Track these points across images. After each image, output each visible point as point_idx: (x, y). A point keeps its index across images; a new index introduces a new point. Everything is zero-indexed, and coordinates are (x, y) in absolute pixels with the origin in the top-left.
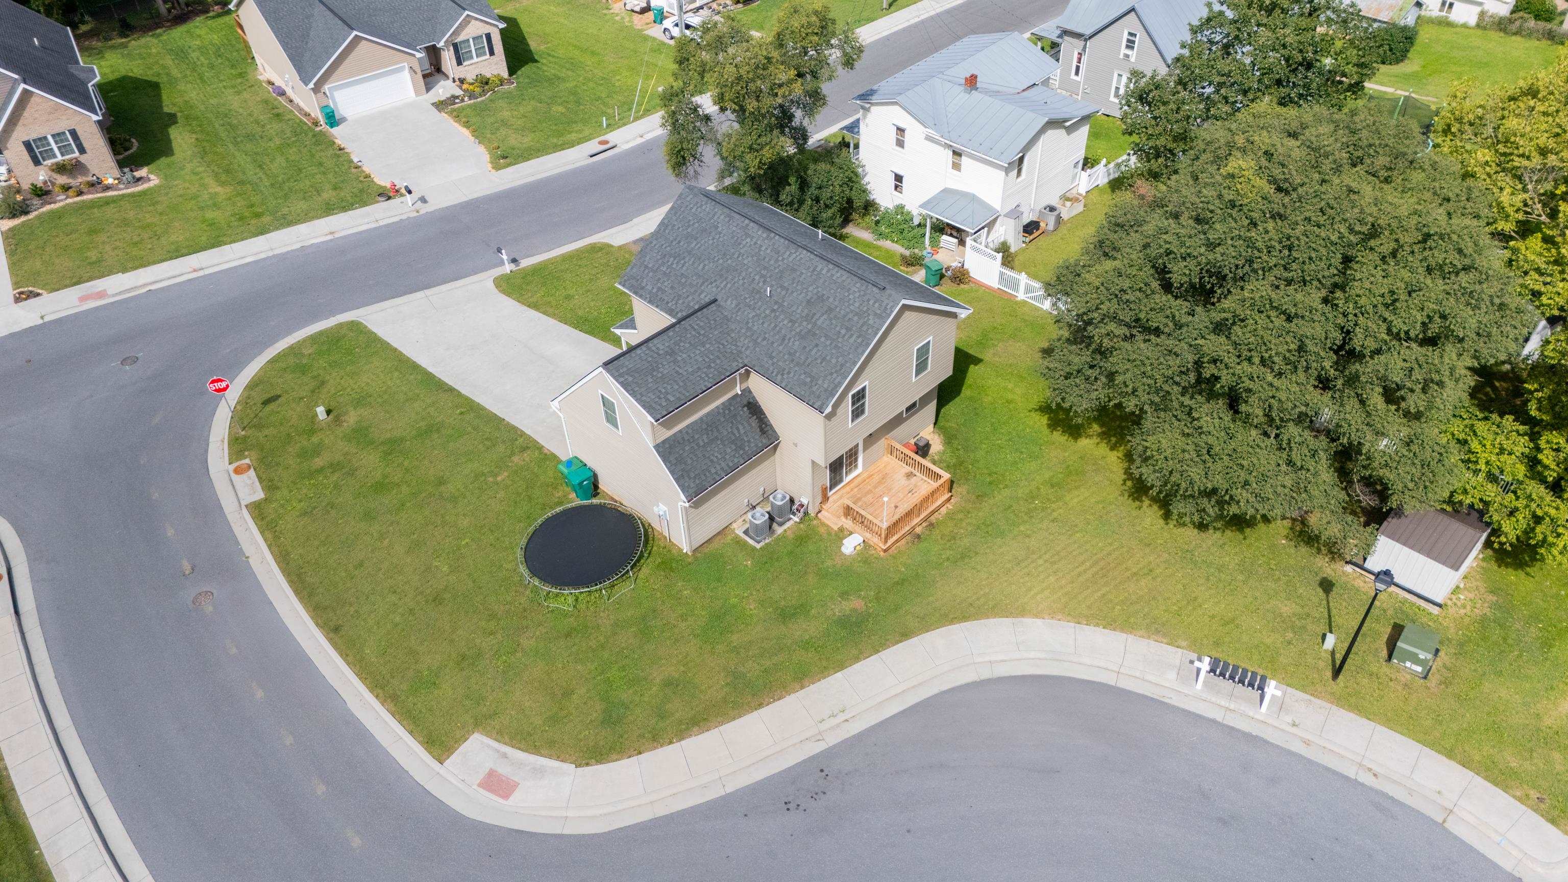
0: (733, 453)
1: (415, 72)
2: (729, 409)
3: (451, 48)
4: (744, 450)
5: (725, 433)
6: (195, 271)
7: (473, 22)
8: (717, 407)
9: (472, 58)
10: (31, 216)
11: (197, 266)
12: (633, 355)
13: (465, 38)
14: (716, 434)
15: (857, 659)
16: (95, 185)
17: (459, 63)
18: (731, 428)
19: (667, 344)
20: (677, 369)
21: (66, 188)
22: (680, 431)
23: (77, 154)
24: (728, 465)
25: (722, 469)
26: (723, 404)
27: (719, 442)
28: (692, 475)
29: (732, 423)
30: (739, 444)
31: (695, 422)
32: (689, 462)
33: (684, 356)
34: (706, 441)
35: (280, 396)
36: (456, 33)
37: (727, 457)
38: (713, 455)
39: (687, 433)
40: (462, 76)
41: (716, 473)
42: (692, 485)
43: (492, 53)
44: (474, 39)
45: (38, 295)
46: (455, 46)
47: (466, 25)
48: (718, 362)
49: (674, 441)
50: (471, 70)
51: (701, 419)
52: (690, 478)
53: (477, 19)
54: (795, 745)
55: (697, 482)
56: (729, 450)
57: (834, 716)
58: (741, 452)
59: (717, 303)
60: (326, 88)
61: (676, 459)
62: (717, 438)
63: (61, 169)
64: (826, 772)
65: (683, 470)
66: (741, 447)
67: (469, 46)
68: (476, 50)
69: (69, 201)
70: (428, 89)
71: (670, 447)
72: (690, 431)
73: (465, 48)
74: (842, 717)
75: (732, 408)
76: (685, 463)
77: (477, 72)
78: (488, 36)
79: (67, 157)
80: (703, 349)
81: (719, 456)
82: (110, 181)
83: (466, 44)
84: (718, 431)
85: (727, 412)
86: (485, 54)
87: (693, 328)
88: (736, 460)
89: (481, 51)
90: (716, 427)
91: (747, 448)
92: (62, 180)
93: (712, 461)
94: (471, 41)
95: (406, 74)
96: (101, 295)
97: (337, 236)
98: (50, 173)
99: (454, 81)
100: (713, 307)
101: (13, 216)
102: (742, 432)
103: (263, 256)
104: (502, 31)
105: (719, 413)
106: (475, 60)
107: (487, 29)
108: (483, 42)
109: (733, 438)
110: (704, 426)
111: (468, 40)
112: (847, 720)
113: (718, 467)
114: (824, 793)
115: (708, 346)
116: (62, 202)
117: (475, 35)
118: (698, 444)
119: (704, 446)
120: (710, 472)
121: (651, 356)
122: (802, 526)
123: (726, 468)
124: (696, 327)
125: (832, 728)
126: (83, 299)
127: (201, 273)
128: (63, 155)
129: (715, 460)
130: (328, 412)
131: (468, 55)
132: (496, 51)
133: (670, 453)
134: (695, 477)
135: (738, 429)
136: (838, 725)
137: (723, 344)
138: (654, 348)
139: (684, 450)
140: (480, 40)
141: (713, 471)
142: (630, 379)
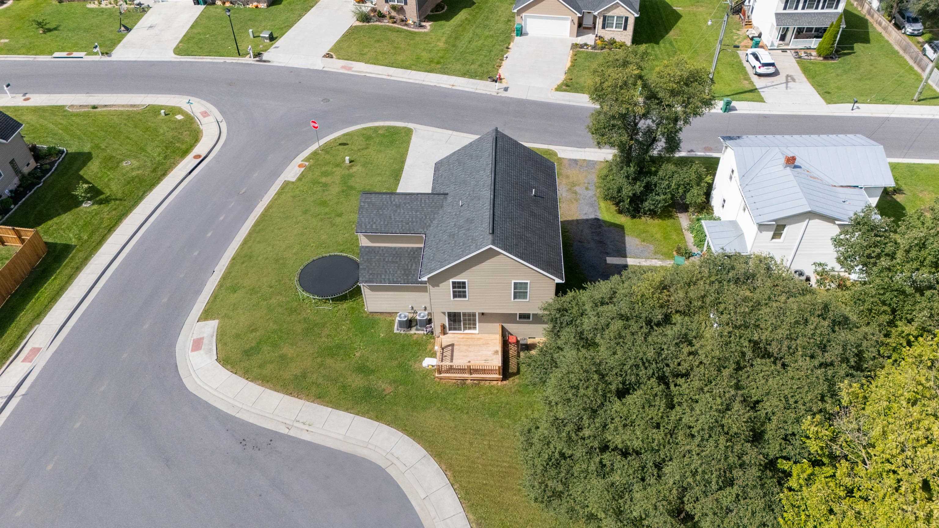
0: (400, 275)
1: (574, 24)
2: (414, 253)
3: (602, 18)
4: (408, 277)
5: (403, 263)
6: (388, 76)
7: (620, 7)
8: (408, 248)
9: (612, 27)
10: (370, 24)
11: (390, 74)
12: (380, 196)
13: (612, 15)
14: (398, 260)
15: (347, 410)
16: (404, 21)
17: (603, 27)
18: (409, 262)
19: (400, 201)
20: (392, 215)
21: (391, 18)
22: (379, 247)
23: (403, 4)
24: (393, 279)
25: (389, 279)
26: (413, 248)
27: (397, 265)
28: (370, 272)
29: (411, 260)
30: (407, 272)
31: (391, 248)
32: (374, 264)
33: (402, 211)
34: (390, 260)
35: (348, 144)
36: (608, 10)
37: (396, 275)
38: (389, 269)
39: (383, 250)
40: (602, 35)
41: (384, 279)
42: (367, 276)
43: (625, 29)
44: (617, 17)
45: (332, 57)
46: (605, 18)
47: (615, 8)
48: (415, 224)
49: (373, 250)
50: (608, 34)
51: (395, 248)
52: (368, 272)
53: (623, 7)
54: (279, 421)
55: (371, 277)
56: (399, 272)
57: (304, 424)
58: (405, 278)
59: (446, 196)
60: (523, 15)
61: (368, 259)
62: (397, 262)
63: (394, 8)
64: (271, 443)
65: (367, 266)
66: (407, 275)
67: (613, 20)
68: (616, 24)
69: (388, 24)
70: (577, 36)
71: (369, 252)
72: (385, 250)
73: (611, 20)
74: (306, 427)
75: (416, 253)
76: (371, 264)
77: (612, 36)
78: (627, 19)
79: (399, 4)
80: (414, 213)
81: (392, 272)
82: (410, 22)
83: (612, 19)
84: (400, 259)
85: (412, 253)
86: (621, 28)
87: (421, 200)
88: (399, 280)
89: (620, 25)
90: (400, 257)
91: (410, 278)
92: (393, 14)
93: (386, 272)
94: (615, 18)
95: (568, 23)
96: (350, 69)
97: (454, 88)
98: (390, 9)
99: (596, 36)
100: (442, 197)
101: (363, 22)
102: (413, 268)
103: (417, 82)
104: (636, 18)
105: (407, 251)
106: (614, 29)
107: (627, 14)
108: (622, 21)
109: (406, 268)
110: (394, 253)
111: (614, 17)
112: (308, 431)
113: (387, 277)
114: (259, 450)
115: (418, 213)
116: (386, 23)
117: (619, 15)
118: (384, 260)
119: (386, 262)
120: (381, 276)
121: (387, 202)
122: (424, 337)
123: (391, 280)
124: (423, 201)
125: (298, 428)
126: (343, 67)
127: (389, 78)
128: (398, 2)
129: (388, 272)
130: (351, 162)
131: (611, 25)
132: (628, 28)
133: (366, 254)
134: (371, 274)
135: (412, 265)
136: (302, 430)
137: (426, 217)
138: (393, 199)
139: (375, 257)
140: (621, 19)
141: (383, 277)
142: (367, 206)
